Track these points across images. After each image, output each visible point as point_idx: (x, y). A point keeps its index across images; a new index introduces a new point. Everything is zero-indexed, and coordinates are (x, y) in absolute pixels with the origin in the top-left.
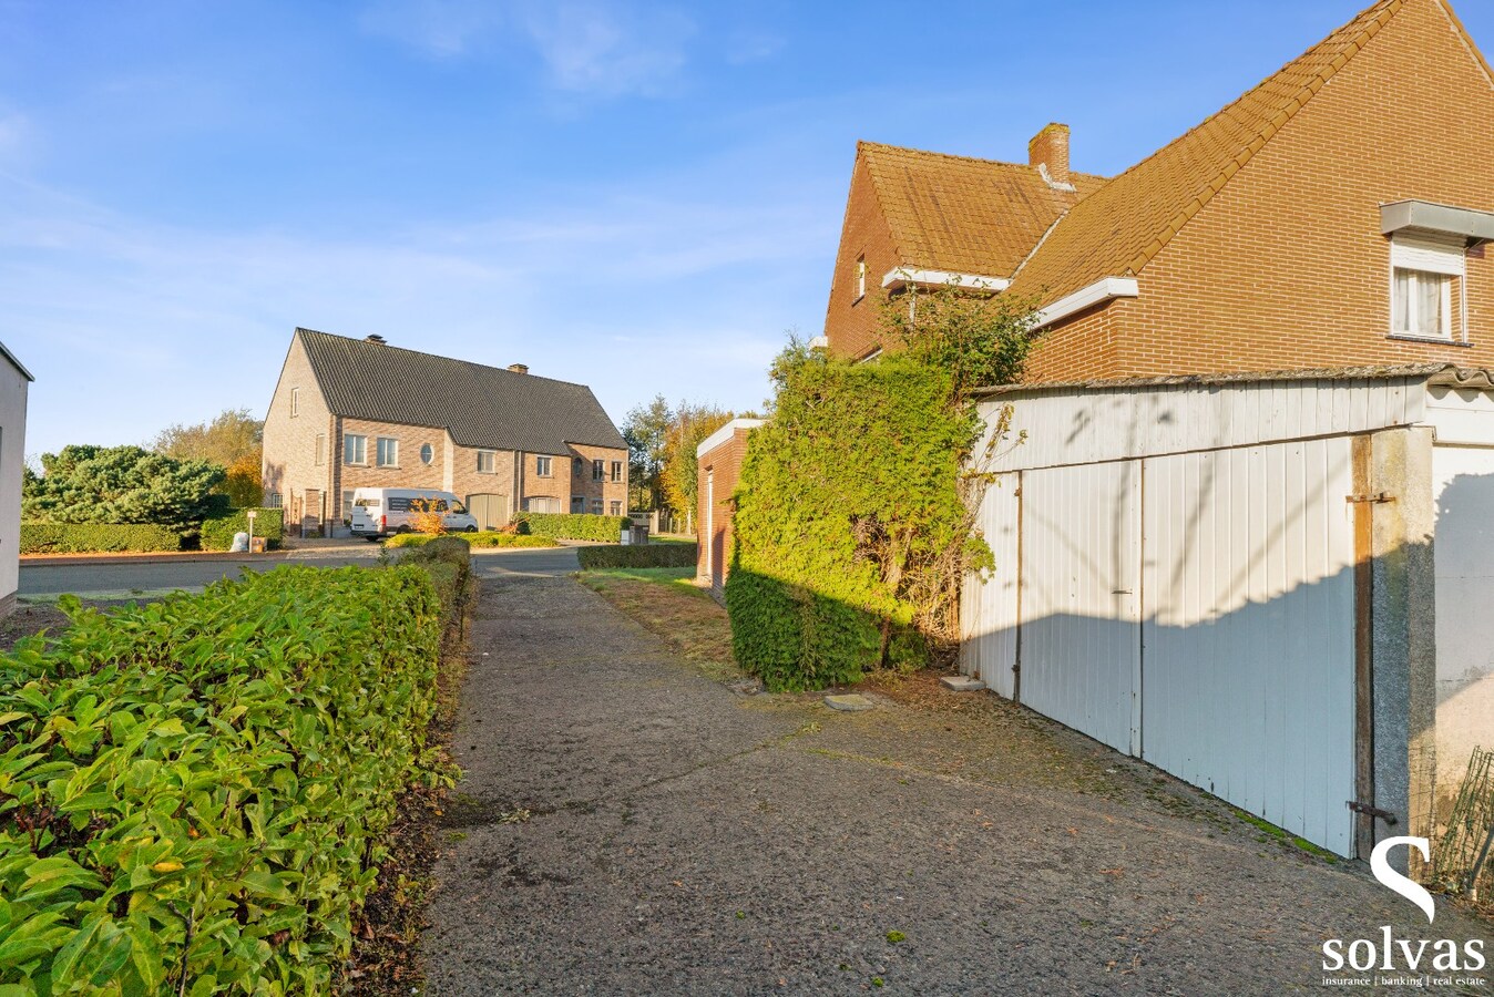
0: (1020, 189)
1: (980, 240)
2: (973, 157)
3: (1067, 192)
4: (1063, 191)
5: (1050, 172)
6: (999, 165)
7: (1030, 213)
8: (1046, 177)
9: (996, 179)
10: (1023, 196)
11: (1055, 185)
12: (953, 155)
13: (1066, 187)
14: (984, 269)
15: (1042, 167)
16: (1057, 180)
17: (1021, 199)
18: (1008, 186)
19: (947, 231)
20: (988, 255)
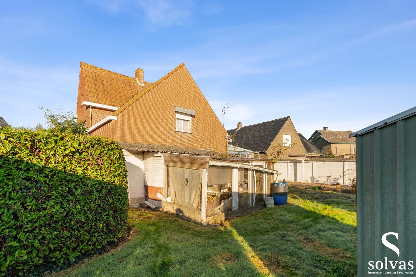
0: (129, 84)
1: (114, 96)
2: (118, 73)
3: (143, 86)
4: (142, 86)
5: (139, 80)
6: (125, 76)
7: (131, 90)
8: (137, 82)
9: (123, 80)
10: (130, 85)
11: (140, 84)
12: (111, 71)
13: (143, 85)
14: (113, 104)
15: (137, 79)
16: (140, 83)
17: (129, 86)
18: (126, 82)
19: (104, 92)
20: (115, 100)
